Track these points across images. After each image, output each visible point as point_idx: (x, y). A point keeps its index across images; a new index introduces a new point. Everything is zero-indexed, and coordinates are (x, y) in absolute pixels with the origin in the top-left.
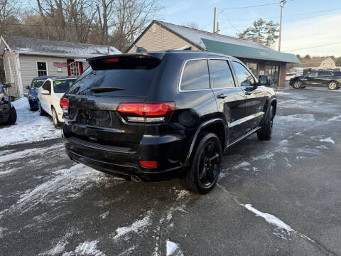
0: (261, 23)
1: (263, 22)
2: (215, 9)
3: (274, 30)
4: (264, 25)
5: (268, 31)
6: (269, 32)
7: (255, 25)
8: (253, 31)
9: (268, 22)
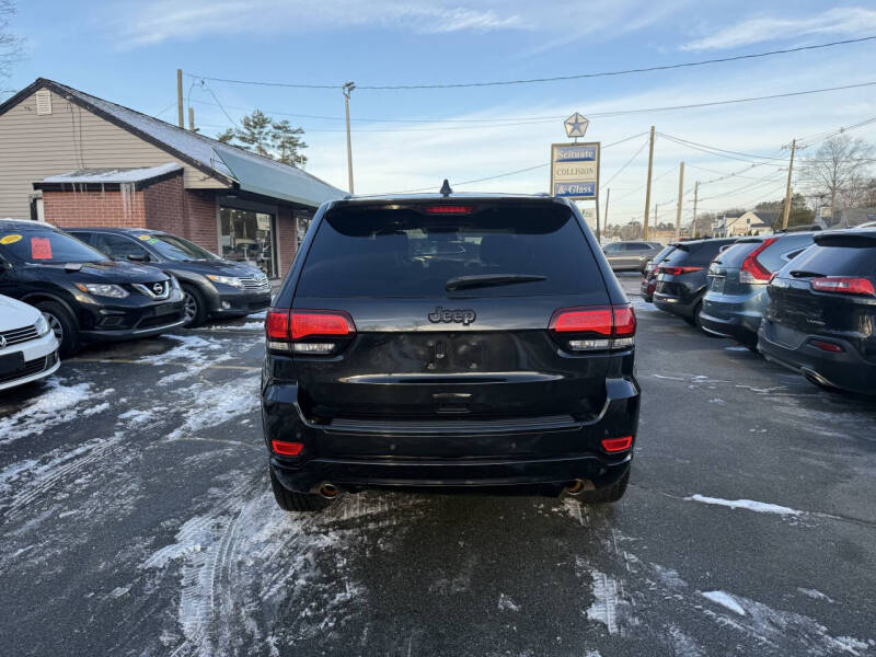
0: (260, 122)
1: (265, 121)
2: (180, 73)
3: (293, 143)
4: (269, 127)
5: (279, 142)
6: (282, 146)
7: (247, 125)
8: (243, 139)
9: (278, 121)
